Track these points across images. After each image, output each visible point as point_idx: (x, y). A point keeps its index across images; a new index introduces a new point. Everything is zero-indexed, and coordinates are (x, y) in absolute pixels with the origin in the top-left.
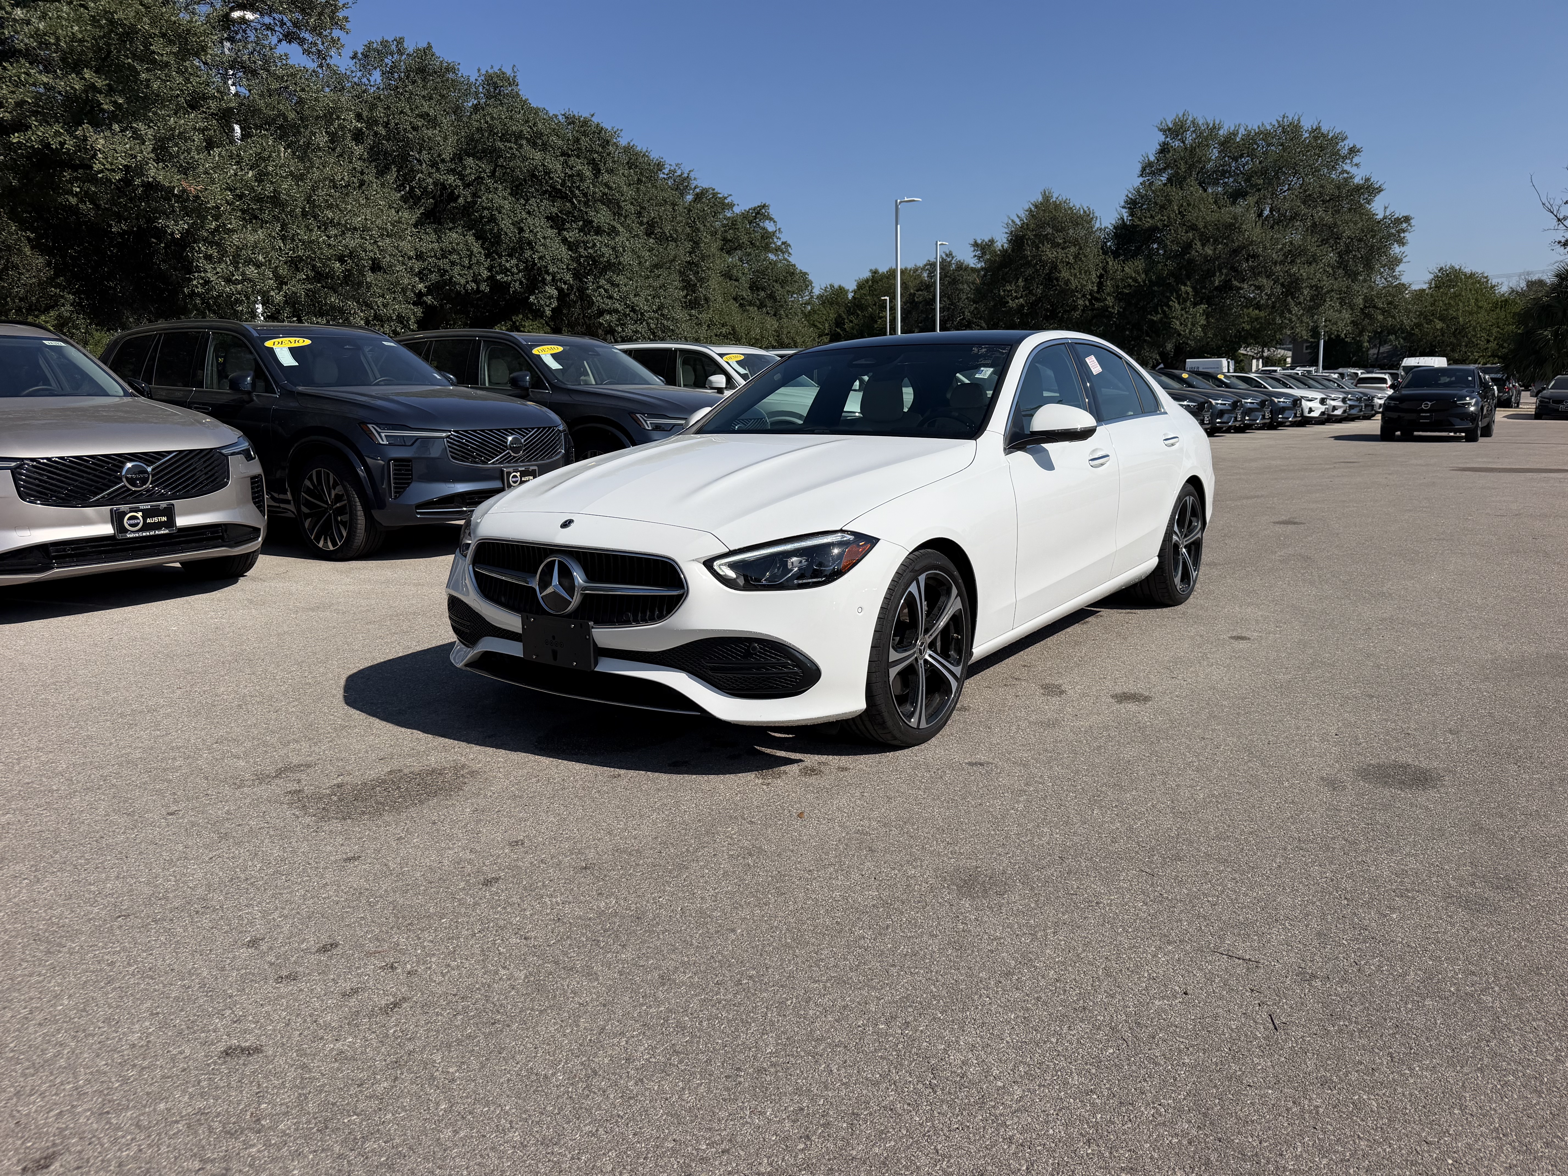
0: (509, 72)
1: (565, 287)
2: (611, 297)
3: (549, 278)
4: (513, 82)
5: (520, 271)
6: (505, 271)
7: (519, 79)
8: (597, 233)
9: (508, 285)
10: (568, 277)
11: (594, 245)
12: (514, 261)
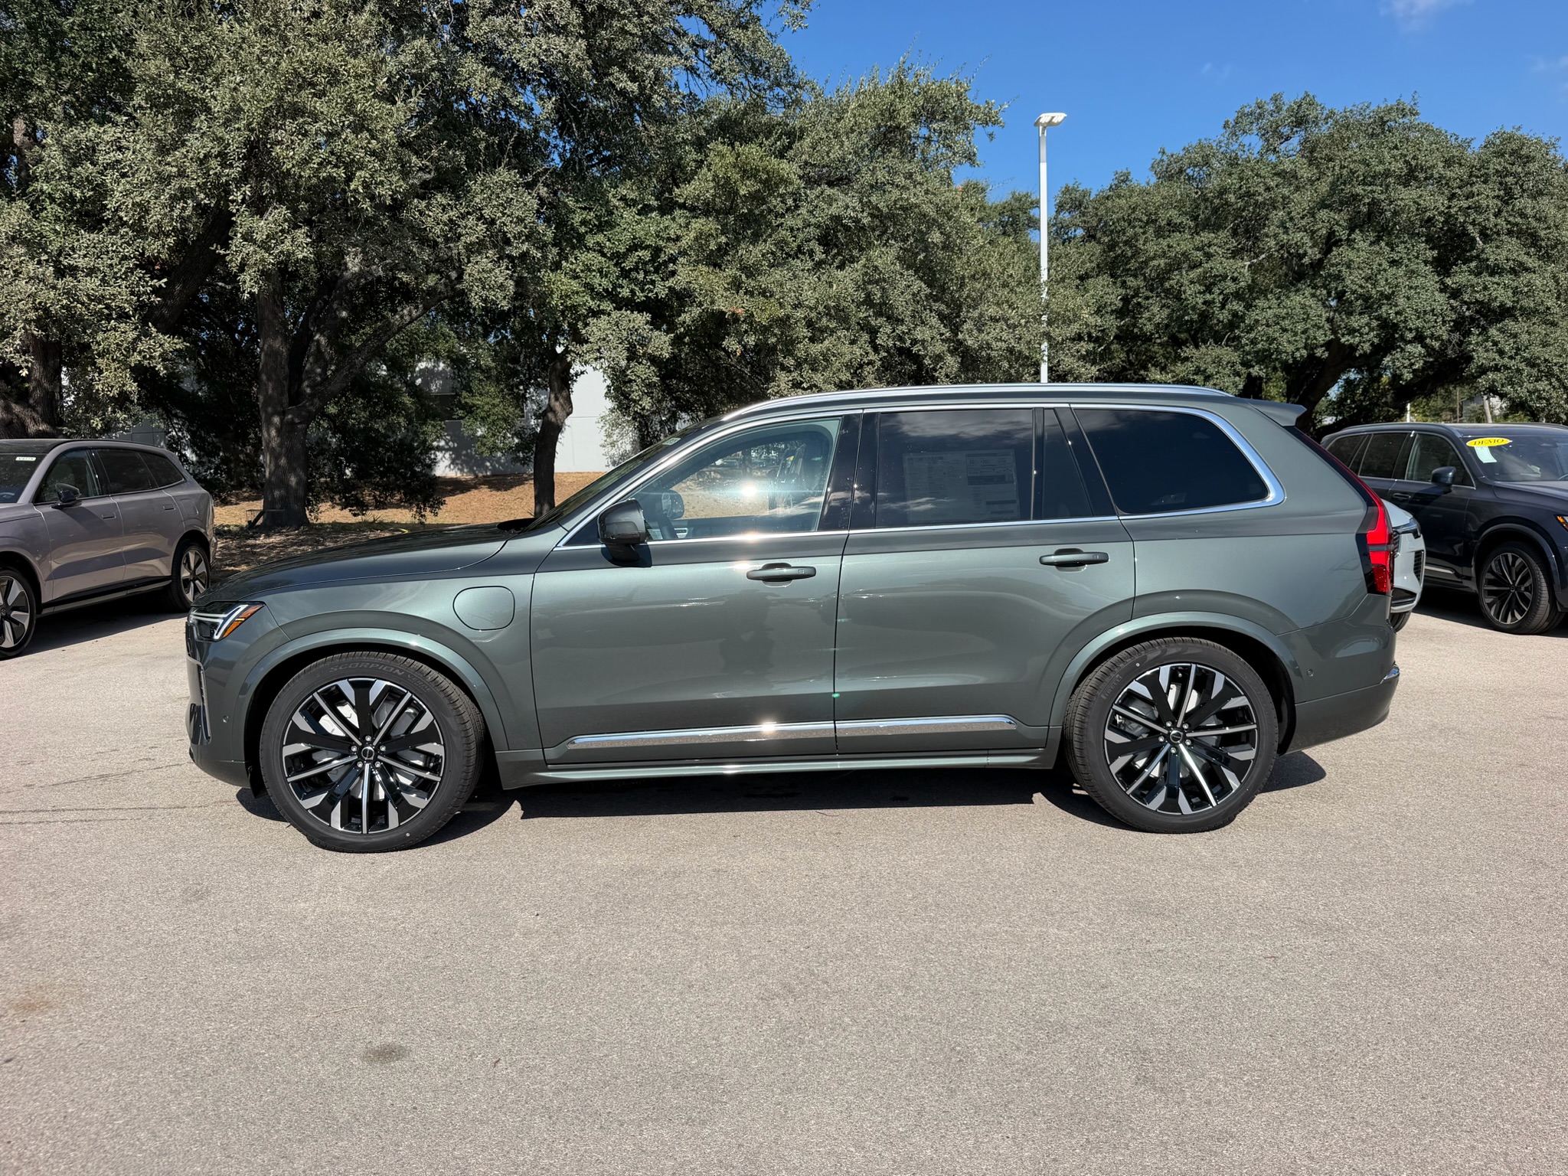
0: (1408, 103)
1: (1436, 345)
2: (1501, 353)
3: (1409, 336)
4: (1413, 113)
5: (1372, 330)
6: (1352, 331)
7: (1418, 109)
8: (1492, 274)
9: (1353, 348)
10: (1443, 332)
11: (1485, 288)
12: (1365, 319)
